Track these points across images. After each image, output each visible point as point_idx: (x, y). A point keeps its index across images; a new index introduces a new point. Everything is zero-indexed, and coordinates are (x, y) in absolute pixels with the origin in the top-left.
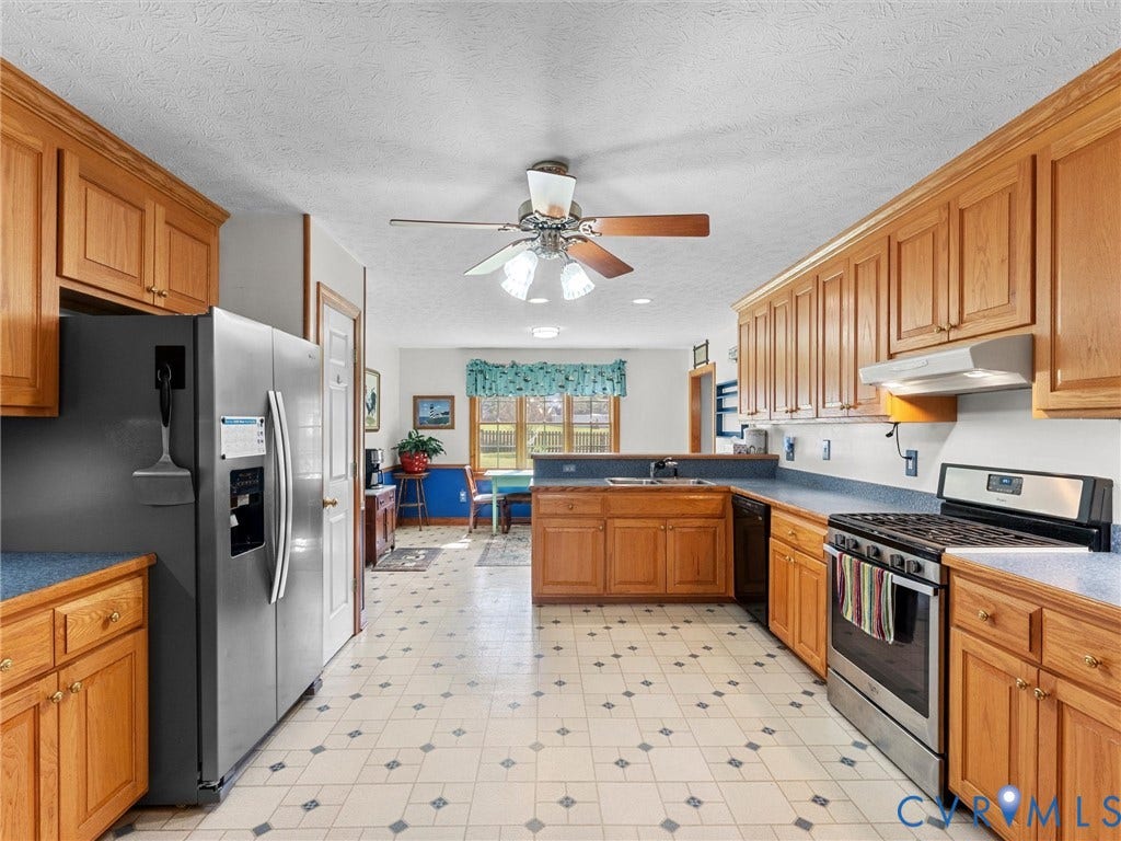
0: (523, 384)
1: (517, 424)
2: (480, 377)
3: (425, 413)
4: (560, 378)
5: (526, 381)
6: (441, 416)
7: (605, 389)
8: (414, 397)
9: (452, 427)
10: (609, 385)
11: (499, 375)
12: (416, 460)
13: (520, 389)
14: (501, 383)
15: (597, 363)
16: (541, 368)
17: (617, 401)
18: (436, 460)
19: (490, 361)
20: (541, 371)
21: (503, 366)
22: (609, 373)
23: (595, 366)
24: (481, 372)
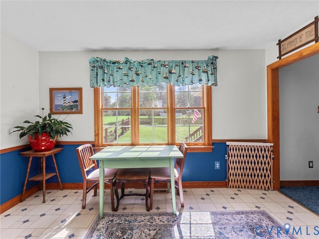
0: (135, 77)
1: (131, 109)
2: (100, 72)
3: (59, 101)
4: (164, 71)
5: (138, 75)
6: (72, 104)
7: (200, 80)
8: (50, 89)
9: (80, 112)
10: (204, 77)
11: (115, 70)
12: (42, 141)
13: (132, 81)
14: (118, 76)
15: (194, 60)
16: (150, 64)
17: (209, 90)
18: (64, 138)
19: (108, 59)
20: (150, 66)
21: (118, 62)
22: (203, 67)
23: (193, 62)
24: (102, 67)
